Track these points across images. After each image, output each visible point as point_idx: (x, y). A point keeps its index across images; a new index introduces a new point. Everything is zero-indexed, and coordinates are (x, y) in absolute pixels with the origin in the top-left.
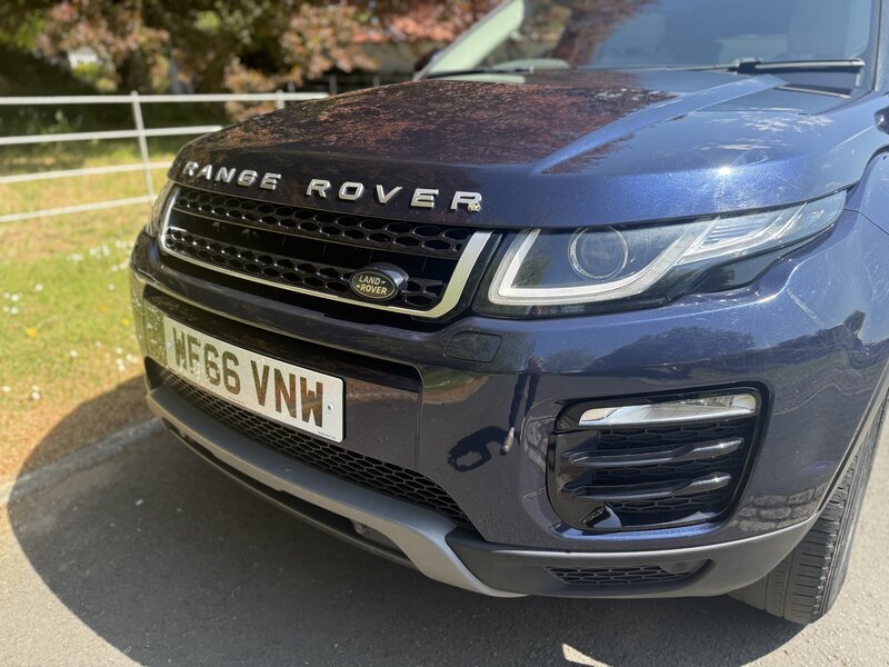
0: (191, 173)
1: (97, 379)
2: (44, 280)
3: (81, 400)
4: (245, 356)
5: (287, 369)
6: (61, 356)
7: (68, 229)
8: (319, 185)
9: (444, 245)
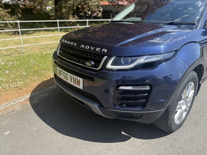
0: (63, 42)
1: (47, 77)
2: (38, 57)
3: (44, 81)
4: (69, 74)
5: (75, 77)
6: (41, 72)
7: (44, 47)
8: (83, 46)
9: (100, 58)
